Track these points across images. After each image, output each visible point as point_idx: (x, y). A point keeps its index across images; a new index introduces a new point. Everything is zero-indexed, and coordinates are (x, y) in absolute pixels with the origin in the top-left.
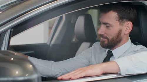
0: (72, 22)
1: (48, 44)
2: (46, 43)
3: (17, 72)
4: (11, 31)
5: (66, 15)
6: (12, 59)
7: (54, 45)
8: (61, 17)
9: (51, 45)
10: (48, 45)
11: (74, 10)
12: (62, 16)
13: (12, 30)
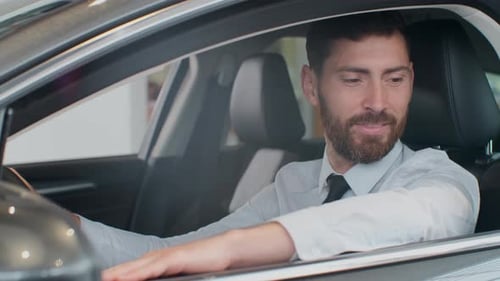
0: (220, 80)
1: (142, 157)
2: (136, 155)
3: (26, 255)
4: (6, 116)
5: (198, 56)
6: (12, 210)
7: (160, 161)
8: (183, 61)
9: (151, 162)
10: (140, 161)
11: (217, 43)
12: (187, 60)
13: (11, 112)
